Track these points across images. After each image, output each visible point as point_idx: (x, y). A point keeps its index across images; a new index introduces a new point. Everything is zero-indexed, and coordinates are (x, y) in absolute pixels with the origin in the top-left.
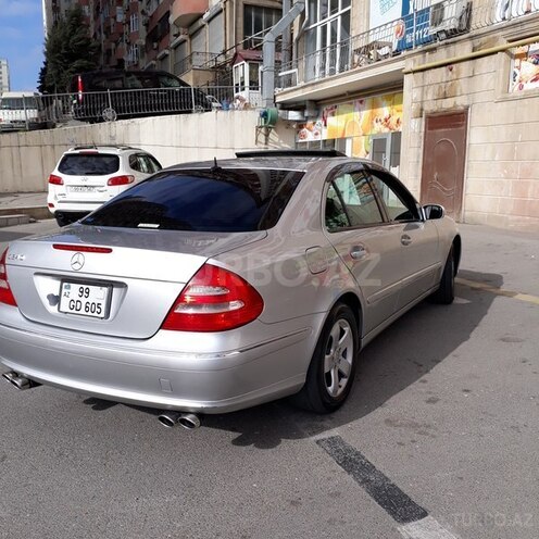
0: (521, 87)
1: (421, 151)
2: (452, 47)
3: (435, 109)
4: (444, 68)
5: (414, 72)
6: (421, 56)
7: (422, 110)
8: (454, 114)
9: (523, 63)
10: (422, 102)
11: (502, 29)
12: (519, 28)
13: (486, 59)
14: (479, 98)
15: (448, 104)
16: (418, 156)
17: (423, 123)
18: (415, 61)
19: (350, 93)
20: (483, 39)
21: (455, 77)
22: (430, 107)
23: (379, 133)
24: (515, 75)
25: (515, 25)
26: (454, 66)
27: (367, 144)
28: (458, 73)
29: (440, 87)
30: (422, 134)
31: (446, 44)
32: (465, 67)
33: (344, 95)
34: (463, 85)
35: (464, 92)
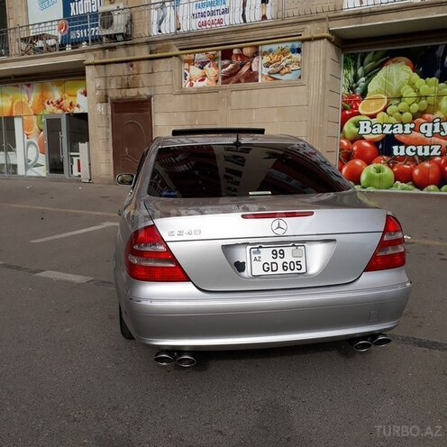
0: (192, 85)
1: (110, 130)
2: (131, 48)
3: (120, 96)
4: (125, 64)
5: (96, 64)
6: (101, 52)
7: (106, 96)
8: (139, 101)
9: (192, 67)
10: (106, 90)
11: (174, 39)
12: (188, 41)
13: (163, 60)
14: (159, 90)
15: (132, 93)
16: (107, 134)
17: (110, 107)
18: (95, 55)
19: (16, 76)
20: (159, 45)
21: (136, 72)
22: (114, 94)
23: (53, 113)
24: (186, 75)
25: (184, 38)
26: (134, 64)
27: (39, 123)
28: (139, 69)
29: (123, 79)
30: (110, 117)
31: (125, 45)
32: (144, 65)
33: (9, 77)
34: (144, 79)
35: (145, 84)
